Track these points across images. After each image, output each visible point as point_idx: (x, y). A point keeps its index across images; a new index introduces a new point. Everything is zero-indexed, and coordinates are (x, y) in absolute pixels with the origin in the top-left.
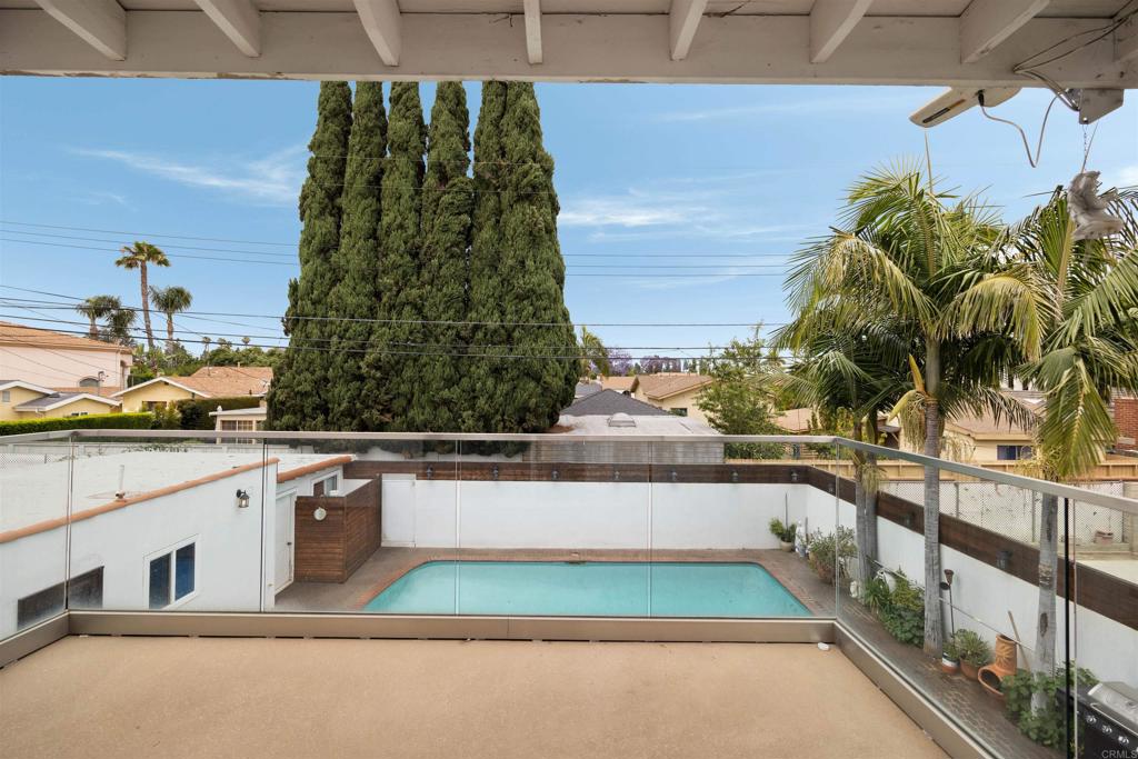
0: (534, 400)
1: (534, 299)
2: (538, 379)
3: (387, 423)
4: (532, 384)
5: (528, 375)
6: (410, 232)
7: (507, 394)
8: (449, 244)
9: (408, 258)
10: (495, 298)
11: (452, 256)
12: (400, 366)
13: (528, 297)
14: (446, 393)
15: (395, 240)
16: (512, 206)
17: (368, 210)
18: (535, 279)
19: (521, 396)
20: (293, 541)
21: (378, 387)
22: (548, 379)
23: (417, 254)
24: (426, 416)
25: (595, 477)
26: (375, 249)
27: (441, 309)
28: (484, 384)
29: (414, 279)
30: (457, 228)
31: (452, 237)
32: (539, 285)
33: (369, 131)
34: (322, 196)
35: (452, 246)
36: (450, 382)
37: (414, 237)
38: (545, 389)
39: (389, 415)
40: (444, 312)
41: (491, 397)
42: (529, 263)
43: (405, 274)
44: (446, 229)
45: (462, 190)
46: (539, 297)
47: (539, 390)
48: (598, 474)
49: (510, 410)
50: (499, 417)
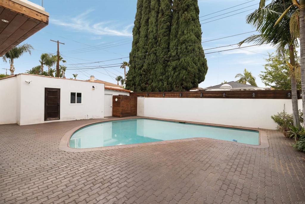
0: (184, 77)
1: (186, 43)
2: (186, 70)
3: (147, 87)
4: (184, 71)
5: (183, 68)
6: (154, 32)
7: (177, 76)
8: (163, 33)
9: (153, 40)
10: (176, 46)
11: (164, 36)
12: (150, 71)
13: (184, 43)
14: (161, 77)
15: (151, 36)
16: (182, 15)
17: (145, 30)
18: (186, 37)
19: (181, 75)
20: (112, 106)
21: (145, 77)
22: (189, 69)
23: (156, 38)
24: (156, 84)
25: (194, 96)
26: (147, 40)
27: (161, 52)
28: (171, 73)
29: (155, 46)
30: (165, 27)
31: (164, 30)
32: (188, 38)
33: (146, 8)
34: (136, 29)
35: (164, 33)
36: (162, 74)
37: (155, 33)
38: (189, 72)
39: (147, 85)
40: (161, 53)
41: (172, 77)
42: (185, 32)
43: (152, 44)
44: (162, 28)
45: (167, 15)
46: (188, 42)
47: (187, 73)
48: (195, 95)
49: (178, 81)
50: (174, 83)
